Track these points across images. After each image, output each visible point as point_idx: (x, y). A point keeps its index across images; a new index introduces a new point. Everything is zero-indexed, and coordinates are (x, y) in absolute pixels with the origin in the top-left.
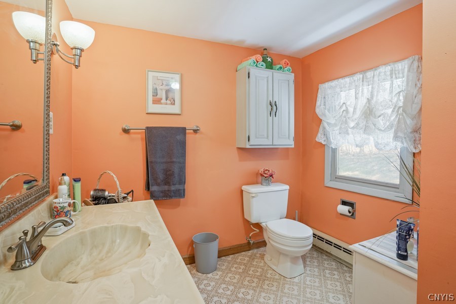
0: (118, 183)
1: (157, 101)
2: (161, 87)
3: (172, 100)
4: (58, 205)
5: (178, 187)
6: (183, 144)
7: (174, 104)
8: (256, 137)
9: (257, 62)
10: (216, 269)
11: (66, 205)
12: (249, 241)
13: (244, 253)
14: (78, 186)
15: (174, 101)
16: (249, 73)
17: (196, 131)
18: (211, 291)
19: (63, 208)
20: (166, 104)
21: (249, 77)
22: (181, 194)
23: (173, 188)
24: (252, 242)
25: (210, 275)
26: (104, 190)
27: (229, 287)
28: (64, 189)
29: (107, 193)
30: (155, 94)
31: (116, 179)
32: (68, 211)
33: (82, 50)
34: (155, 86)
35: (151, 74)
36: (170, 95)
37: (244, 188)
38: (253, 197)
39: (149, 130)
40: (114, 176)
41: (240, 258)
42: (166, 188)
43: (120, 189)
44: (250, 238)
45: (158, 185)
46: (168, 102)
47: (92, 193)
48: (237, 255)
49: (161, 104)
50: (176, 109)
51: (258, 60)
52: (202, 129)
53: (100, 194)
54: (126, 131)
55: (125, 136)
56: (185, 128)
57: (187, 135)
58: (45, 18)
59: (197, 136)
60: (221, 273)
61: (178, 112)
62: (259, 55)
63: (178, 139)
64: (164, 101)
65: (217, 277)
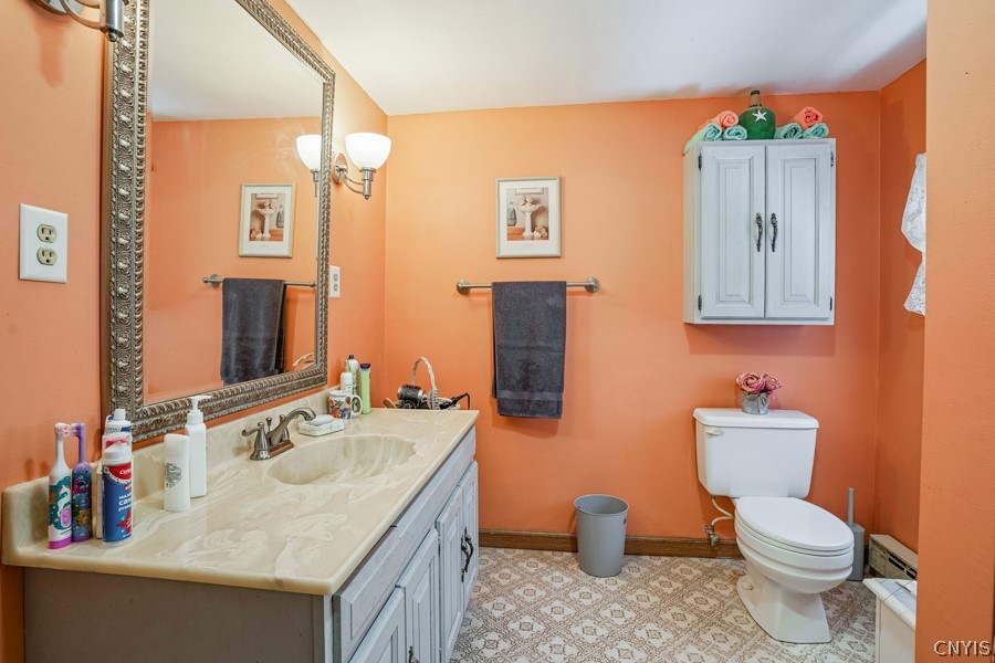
0: (433, 377)
1: (516, 234)
2: (524, 208)
3: (544, 231)
4: (333, 399)
5: (550, 396)
6: (559, 315)
7: (547, 238)
8: (719, 301)
9: (726, 128)
10: (618, 573)
11: (343, 400)
12: (709, 535)
13: (697, 560)
14: (366, 374)
15: (547, 231)
16: (700, 158)
17: (590, 289)
18: (588, 608)
19: (339, 403)
20: (533, 238)
21: (700, 167)
22: (556, 410)
23: (537, 397)
24: (714, 538)
25: (600, 581)
26: (418, 388)
27: (625, 611)
28: (347, 377)
29: (420, 393)
30: (512, 222)
31: (431, 371)
32: (345, 409)
33: (373, 171)
34: (511, 207)
35: (504, 187)
36: (540, 222)
37: (699, 413)
38: (711, 434)
39: (498, 288)
40: (429, 366)
41: (682, 566)
42: (526, 395)
43: (435, 388)
44: (713, 528)
45: (512, 388)
46: (536, 234)
47: (400, 390)
48: (677, 559)
49: (523, 239)
50: (550, 247)
51: (726, 124)
52: (603, 285)
53: (410, 393)
54: (464, 291)
55: (462, 298)
56: (565, 283)
57: (568, 297)
58: (320, 137)
59: (595, 297)
60: (625, 583)
61: (554, 251)
62: (728, 112)
63: (550, 303)
64: (528, 233)
65: (613, 588)
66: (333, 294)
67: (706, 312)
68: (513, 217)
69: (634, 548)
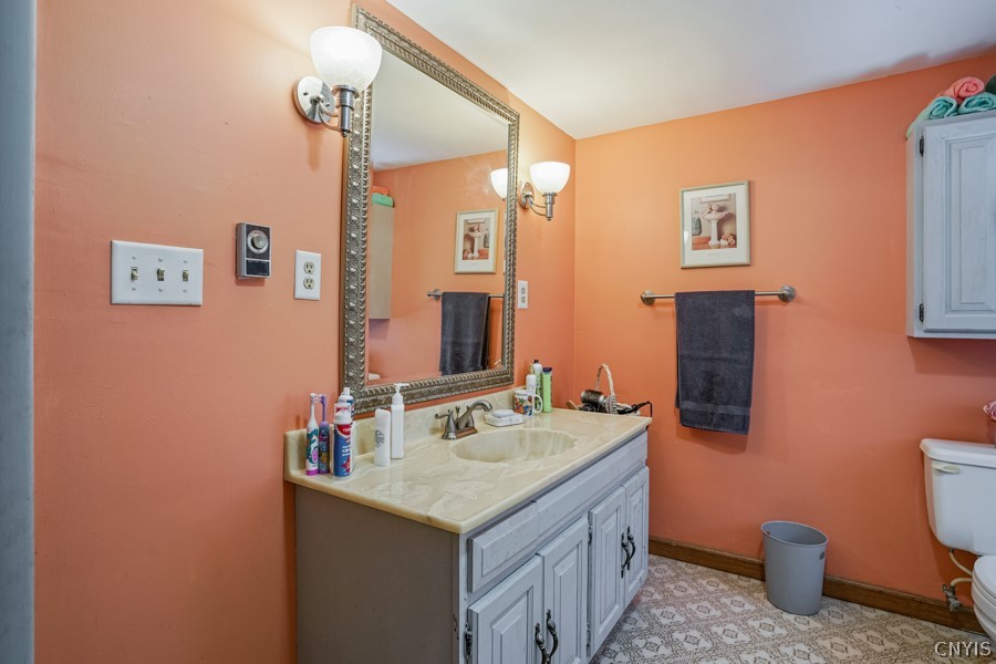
0: (611, 383)
1: (701, 243)
2: (709, 216)
3: (731, 239)
4: (517, 397)
5: (735, 410)
6: (747, 327)
7: (735, 245)
8: (949, 308)
9: (963, 99)
10: (813, 614)
11: (526, 398)
12: (948, 597)
14: (547, 377)
15: (735, 238)
16: (922, 141)
17: (785, 298)
18: (766, 639)
19: (522, 401)
20: (719, 247)
21: (922, 152)
22: (744, 425)
23: (721, 410)
24: (954, 602)
25: (786, 616)
26: (599, 393)
27: (812, 655)
28: (532, 379)
29: (601, 398)
30: (697, 232)
31: (610, 378)
32: (527, 407)
33: (554, 195)
34: (696, 216)
35: (688, 196)
36: (727, 229)
38: (940, 471)
39: (682, 299)
40: (609, 372)
42: (709, 407)
43: (613, 394)
44: (953, 590)
45: (695, 400)
46: (723, 242)
47: (583, 394)
48: (899, 618)
49: (709, 248)
50: (739, 255)
51: (962, 93)
52: (800, 293)
53: (592, 397)
54: (649, 301)
55: (647, 309)
56: (753, 292)
57: (756, 307)
59: (790, 307)
60: (819, 626)
61: (744, 259)
62: (968, 79)
63: (737, 314)
64: (714, 241)
65: (804, 628)
66: (520, 305)
67: (930, 322)
68: (698, 225)
69: (836, 589)
